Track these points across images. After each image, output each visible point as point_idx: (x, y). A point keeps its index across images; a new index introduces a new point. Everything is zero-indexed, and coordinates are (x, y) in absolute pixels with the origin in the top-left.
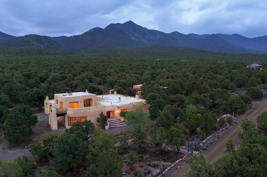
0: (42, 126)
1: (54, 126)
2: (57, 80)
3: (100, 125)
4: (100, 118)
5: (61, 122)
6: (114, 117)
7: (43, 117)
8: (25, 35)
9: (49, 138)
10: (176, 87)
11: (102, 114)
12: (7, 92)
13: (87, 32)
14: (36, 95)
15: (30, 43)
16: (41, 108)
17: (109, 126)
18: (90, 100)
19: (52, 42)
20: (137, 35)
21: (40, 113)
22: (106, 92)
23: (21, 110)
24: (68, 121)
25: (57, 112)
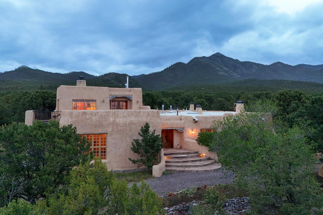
3: (140, 162)
4: (141, 142)
6: (184, 146)
11: (146, 131)
18: (127, 100)
20: (226, 69)
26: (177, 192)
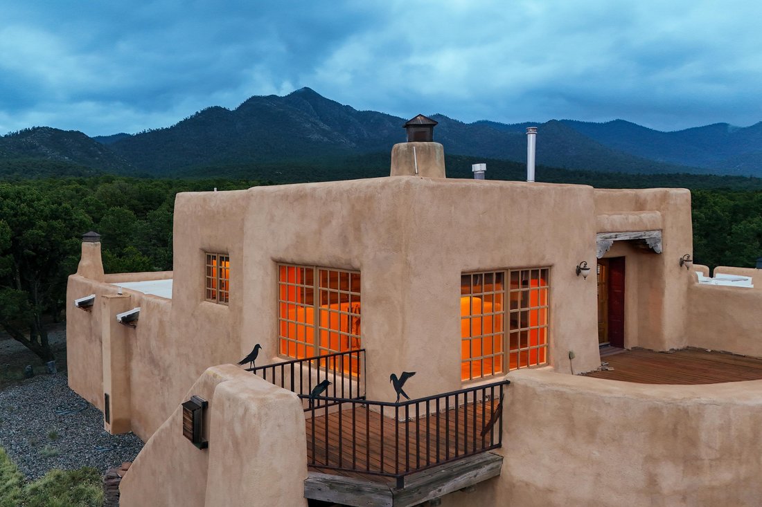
15: (34, 150)
19: (92, 148)
20: (326, 127)
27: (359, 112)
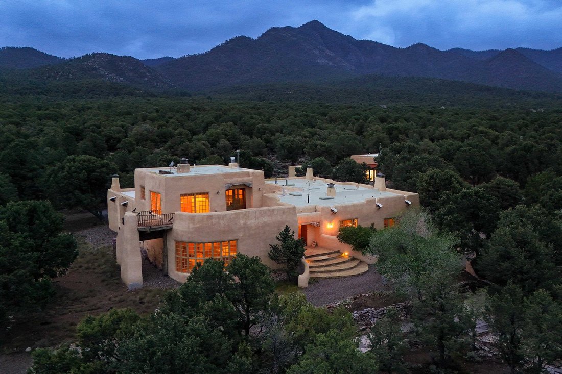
0: (96, 271)
1: (132, 273)
2: (149, 143)
3: (279, 270)
4: (280, 248)
5: (155, 258)
6: (320, 244)
7: (103, 240)
8: (85, 54)
9: (103, 324)
10: (478, 158)
11: (285, 235)
12: (10, 169)
13: (218, 47)
14: (83, 175)
15: (94, 72)
16: (101, 213)
17: (311, 272)
18: (245, 188)
19: (141, 71)
20: (331, 53)
21: (96, 229)
22: (277, 173)
23: (19, 215)
24: (177, 254)
25: (139, 225)
26: (335, 304)
27: (358, 41)
